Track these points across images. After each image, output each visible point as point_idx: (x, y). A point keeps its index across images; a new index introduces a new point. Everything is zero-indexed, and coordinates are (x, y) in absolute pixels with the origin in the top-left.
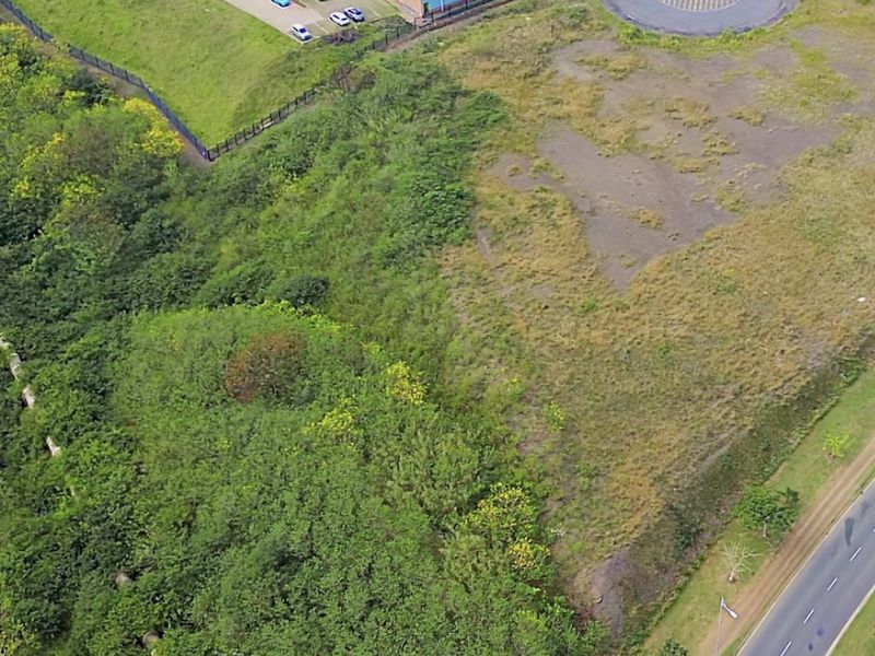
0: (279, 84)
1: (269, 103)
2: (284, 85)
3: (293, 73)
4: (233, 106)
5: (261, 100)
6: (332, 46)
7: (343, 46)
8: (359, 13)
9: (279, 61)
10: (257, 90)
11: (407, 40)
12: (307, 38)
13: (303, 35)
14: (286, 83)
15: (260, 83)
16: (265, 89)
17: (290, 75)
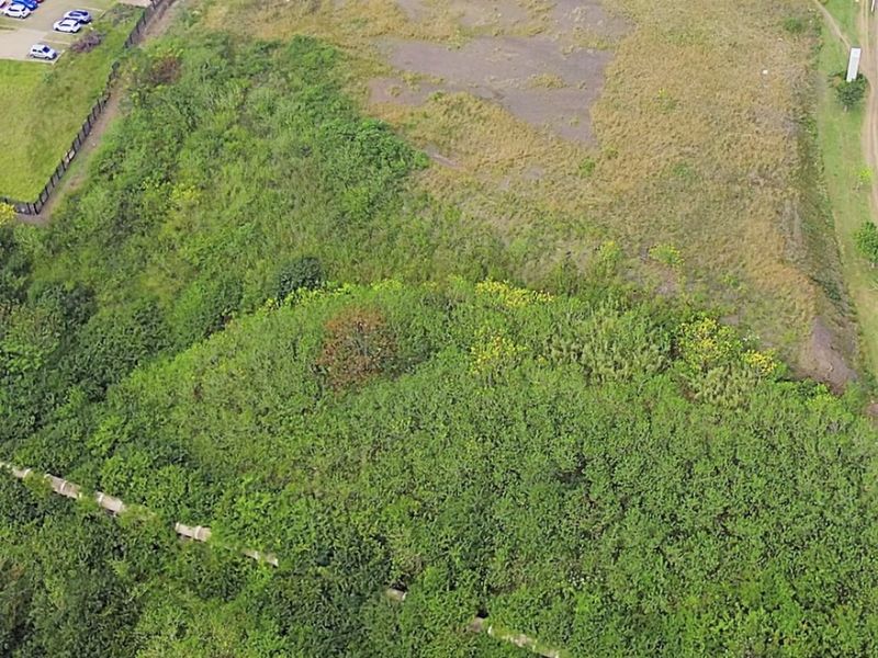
0: (54, 112)
1: (56, 135)
2: (60, 112)
3: (62, 95)
4: (21, 151)
5: (46, 135)
6: (84, 55)
7: (95, 50)
8: (85, 14)
9: (41, 89)
10: (36, 127)
11: (155, 22)
12: (55, 56)
13: (50, 54)
14: (62, 108)
15: (34, 119)
16: (44, 123)
17: (60, 99)
